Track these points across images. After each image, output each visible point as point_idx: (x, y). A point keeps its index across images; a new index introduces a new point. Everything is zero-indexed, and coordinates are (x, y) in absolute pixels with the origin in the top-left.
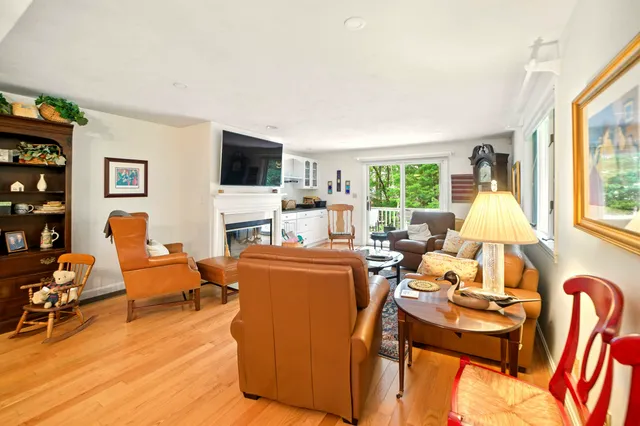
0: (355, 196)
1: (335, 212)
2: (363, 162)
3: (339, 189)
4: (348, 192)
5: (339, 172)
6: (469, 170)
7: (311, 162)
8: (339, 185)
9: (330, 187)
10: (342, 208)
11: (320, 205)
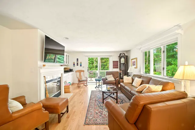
0: (83, 67)
1: (78, 73)
2: (86, 56)
3: (77, 65)
4: (81, 66)
5: (77, 59)
6: (117, 60)
7: (68, 55)
8: (77, 64)
9: (74, 64)
10: (80, 71)
11: (71, 70)
